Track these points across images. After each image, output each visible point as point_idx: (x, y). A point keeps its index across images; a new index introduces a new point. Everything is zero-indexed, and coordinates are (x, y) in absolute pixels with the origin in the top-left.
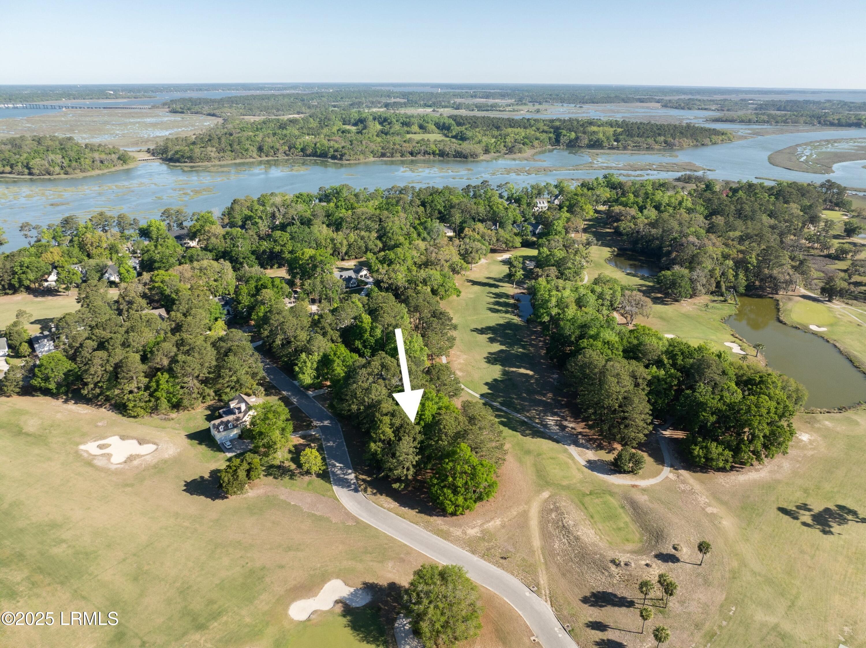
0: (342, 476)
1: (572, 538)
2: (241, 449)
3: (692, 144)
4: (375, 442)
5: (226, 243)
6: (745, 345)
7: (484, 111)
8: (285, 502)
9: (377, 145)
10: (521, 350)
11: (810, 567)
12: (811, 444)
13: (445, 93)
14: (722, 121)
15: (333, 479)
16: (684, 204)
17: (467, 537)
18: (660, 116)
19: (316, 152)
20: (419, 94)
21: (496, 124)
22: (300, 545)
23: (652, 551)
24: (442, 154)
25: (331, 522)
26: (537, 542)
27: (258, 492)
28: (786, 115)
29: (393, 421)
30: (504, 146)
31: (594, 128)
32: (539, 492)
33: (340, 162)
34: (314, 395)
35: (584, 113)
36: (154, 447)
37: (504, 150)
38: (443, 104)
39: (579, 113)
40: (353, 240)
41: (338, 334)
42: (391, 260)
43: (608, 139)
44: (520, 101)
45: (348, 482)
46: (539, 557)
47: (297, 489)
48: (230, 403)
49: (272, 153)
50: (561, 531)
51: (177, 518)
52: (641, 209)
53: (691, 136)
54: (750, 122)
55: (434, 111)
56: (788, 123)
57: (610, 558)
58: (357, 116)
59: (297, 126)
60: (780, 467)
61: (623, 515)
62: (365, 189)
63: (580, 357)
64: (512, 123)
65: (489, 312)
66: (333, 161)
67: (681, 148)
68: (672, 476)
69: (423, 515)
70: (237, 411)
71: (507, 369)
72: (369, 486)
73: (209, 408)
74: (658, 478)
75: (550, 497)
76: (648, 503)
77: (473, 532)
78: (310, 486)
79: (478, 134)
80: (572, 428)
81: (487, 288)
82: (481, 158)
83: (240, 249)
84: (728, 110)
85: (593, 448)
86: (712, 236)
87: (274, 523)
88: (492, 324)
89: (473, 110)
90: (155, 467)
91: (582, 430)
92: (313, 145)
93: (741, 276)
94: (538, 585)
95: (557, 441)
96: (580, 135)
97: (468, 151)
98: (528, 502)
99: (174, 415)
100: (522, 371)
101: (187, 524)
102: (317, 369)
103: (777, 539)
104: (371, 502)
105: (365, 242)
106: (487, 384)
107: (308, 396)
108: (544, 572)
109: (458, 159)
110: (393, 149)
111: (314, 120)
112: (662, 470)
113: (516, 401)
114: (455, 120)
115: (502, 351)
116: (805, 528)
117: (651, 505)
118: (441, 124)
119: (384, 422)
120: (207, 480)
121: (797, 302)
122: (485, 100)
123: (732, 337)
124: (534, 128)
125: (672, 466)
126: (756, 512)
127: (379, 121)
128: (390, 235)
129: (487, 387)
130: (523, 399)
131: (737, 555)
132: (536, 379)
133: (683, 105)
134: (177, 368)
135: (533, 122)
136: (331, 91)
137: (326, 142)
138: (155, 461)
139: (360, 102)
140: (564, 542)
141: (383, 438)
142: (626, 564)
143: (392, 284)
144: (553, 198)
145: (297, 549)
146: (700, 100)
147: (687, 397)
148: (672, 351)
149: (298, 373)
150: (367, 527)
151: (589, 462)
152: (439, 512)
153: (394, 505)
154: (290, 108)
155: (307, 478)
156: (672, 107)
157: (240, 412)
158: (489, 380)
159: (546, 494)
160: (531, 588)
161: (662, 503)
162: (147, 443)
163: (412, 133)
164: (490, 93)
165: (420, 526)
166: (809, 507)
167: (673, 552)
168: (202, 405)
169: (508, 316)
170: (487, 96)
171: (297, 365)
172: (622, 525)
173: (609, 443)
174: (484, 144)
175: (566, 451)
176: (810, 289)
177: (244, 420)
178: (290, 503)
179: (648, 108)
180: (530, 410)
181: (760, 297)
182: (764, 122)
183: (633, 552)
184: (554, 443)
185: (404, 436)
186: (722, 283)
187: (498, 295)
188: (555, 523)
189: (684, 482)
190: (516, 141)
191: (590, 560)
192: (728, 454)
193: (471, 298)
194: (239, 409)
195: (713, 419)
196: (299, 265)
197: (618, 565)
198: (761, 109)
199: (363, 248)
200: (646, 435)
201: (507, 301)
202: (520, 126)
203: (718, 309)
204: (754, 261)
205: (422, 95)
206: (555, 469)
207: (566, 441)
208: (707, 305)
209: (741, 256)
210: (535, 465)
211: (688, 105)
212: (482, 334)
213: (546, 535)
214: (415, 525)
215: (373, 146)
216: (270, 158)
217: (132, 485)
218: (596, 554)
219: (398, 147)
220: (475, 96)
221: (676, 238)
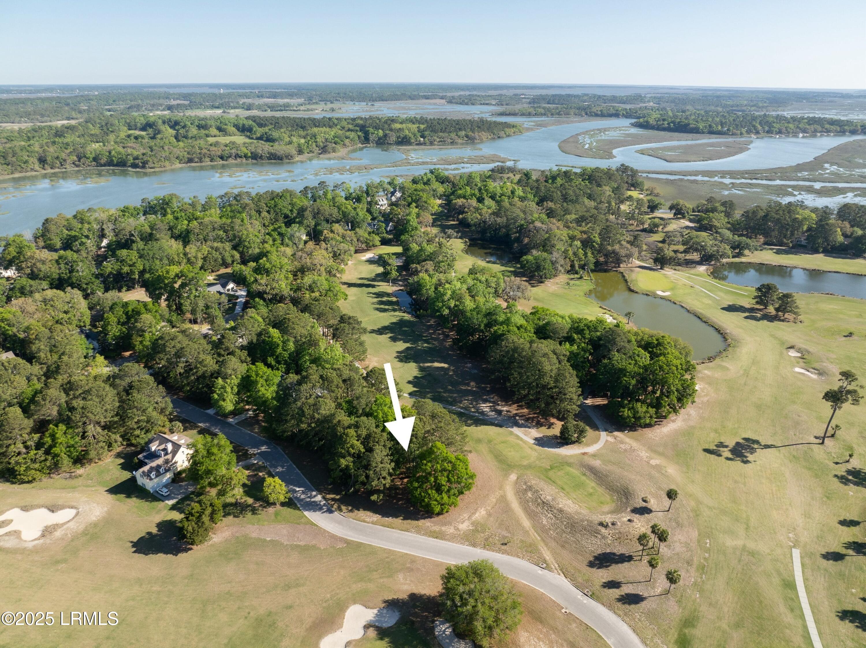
0: (308, 500)
1: (555, 511)
2: (181, 493)
3: (490, 137)
4: (344, 457)
5: (60, 268)
6: (615, 315)
7: (277, 111)
8: (259, 539)
9: (182, 150)
10: (426, 345)
11: (747, 493)
12: (703, 392)
13: (229, 94)
14: (506, 115)
15: (300, 504)
16: (517, 193)
17: (462, 532)
18: (449, 112)
19: (112, 161)
20: (201, 94)
21: (299, 124)
22: (298, 579)
23: (627, 508)
24: (255, 157)
25: (319, 548)
26: (526, 523)
27: (224, 535)
28: (557, 108)
29: (359, 432)
30: (317, 146)
31: (397, 126)
32: (506, 475)
33: (143, 170)
34: (236, 421)
35: (377, 110)
36: (73, 512)
37: (317, 150)
38: (232, 104)
39: (372, 111)
40: (206, 253)
41: (246, 353)
42: (267, 269)
43: (415, 135)
44: (310, 100)
45: (317, 505)
46: (535, 536)
47: (266, 523)
48: (151, 445)
49: (58, 164)
50: (543, 508)
51: (141, 585)
52: (480, 200)
53: (488, 129)
54: (529, 114)
55: (224, 112)
56: (561, 115)
57: (596, 522)
58: (143, 120)
59: (77, 134)
60: (689, 415)
61: (588, 481)
62: (194, 197)
63: (503, 343)
64: (316, 123)
65: (378, 312)
66: (134, 170)
67: (482, 141)
68: (610, 439)
69: (409, 521)
70: (162, 453)
71: (421, 365)
72: (342, 504)
73: (118, 455)
74: (599, 442)
75: (518, 478)
76: (603, 466)
77: (465, 526)
78: (279, 517)
79: (283, 134)
80: (507, 411)
81: (364, 288)
82: (297, 159)
83: (80, 274)
84: (507, 104)
85: (534, 426)
86: (554, 220)
87: (257, 564)
88: (387, 323)
89: (266, 111)
90: (85, 533)
91: (516, 412)
92: (107, 154)
93: (589, 254)
94: (545, 561)
95: (501, 426)
96: (387, 132)
97: (282, 152)
98: (501, 488)
99: (80, 471)
100: (436, 365)
101: (156, 588)
102: (238, 393)
103: (713, 475)
104: (351, 519)
105: (221, 254)
106: (409, 382)
107: (229, 424)
108: (545, 548)
109: (273, 161)
110: (200, 153)
111: (93, 126)
112: (600, 435)
113: (445, 395)
114: (254, 121)
115: (408, 349)
116: (730, 462)
117: (608, 468)
118: (241, 126)
119: (350, 435)
120: (157, 535)
121: (638, 272)
122: (273, 100)
123: (601, 309)
124: (338, 127)
125: (606, 430)
126: (689, 456)
127: (169, 125)
128: (246, 244)
129: (411, 386)
130: (450, 391)
131: (691, 496)
132: (453, 370)
133: (466, 101)
134: (76, 417)
135: (336, 121)
136: (96, 93)
137: (121, 149)
138: (82, 527)
139: (139, 105)
140: (550, 517)
141: (353, 451)
142: (613, 524)
143: (276, 294)
144: (389, 195)
145: (298, 585)
146: (479, 96)
147: (606, 366)
148: (578, 327)
149: (217, 401)
150: (359, 545)
151: (536, 439)
152: (423, 514)
153: (376, 517)
154: (56, 113)
155: (271, 510)
156: (457, 103)
157: (166, 454)
158: (411, 379)
159: (513, 477)
160: (540, 565)
161: (614, 464)
162: (61, 509)
163: (212, 137)
164: (276, 92)
165: (411, 532)
166: (725, 444)
167: (644, 504)
168: (110, 454)
169: (397, 313)
170: (275, 96)
171: (215, 392)
172: (591, 491)
173: (546, 419)
174: (296, 145)
175: (511, 433)
176: (642, 260)
177: (173, 461)
178: (265, 540)
179: (435, 104)
180: (462, 401)
181: (606, 271)
182: (542, 115)
183: (612, 512)
184: (498, 428)
185: (373, 445)
186: (575, 262)
187: (379, 295)
188: (535, 501)
189: (622, 442)
190: (326, 140)
191: (580, 528)
192: (652, 411)
193: (353, 300)
194: (165, 450)
195: (633, 382)
196: (165, 284)
197: (606, 526)
198: (534, 102)
199: (220, 260)
200: (579, 406)
201: (390, 299)
202: (325, 125)
203: (578, 286)
204: (598, 239)
205: (204, 95)
206: (510, 451)
207: (507, 424)
208: (568, 284)
209: (585, 236)
210: (491, 451)
211: (470, 101)
212: (381, 334)
213: (531, 515)
214: (407, 533)
215: (177, 152)
216: (57, 170)
217: (65, 561)
218: (582, 521)
219: (206, 151)
220: (262, 96)
221: (522, 225)
